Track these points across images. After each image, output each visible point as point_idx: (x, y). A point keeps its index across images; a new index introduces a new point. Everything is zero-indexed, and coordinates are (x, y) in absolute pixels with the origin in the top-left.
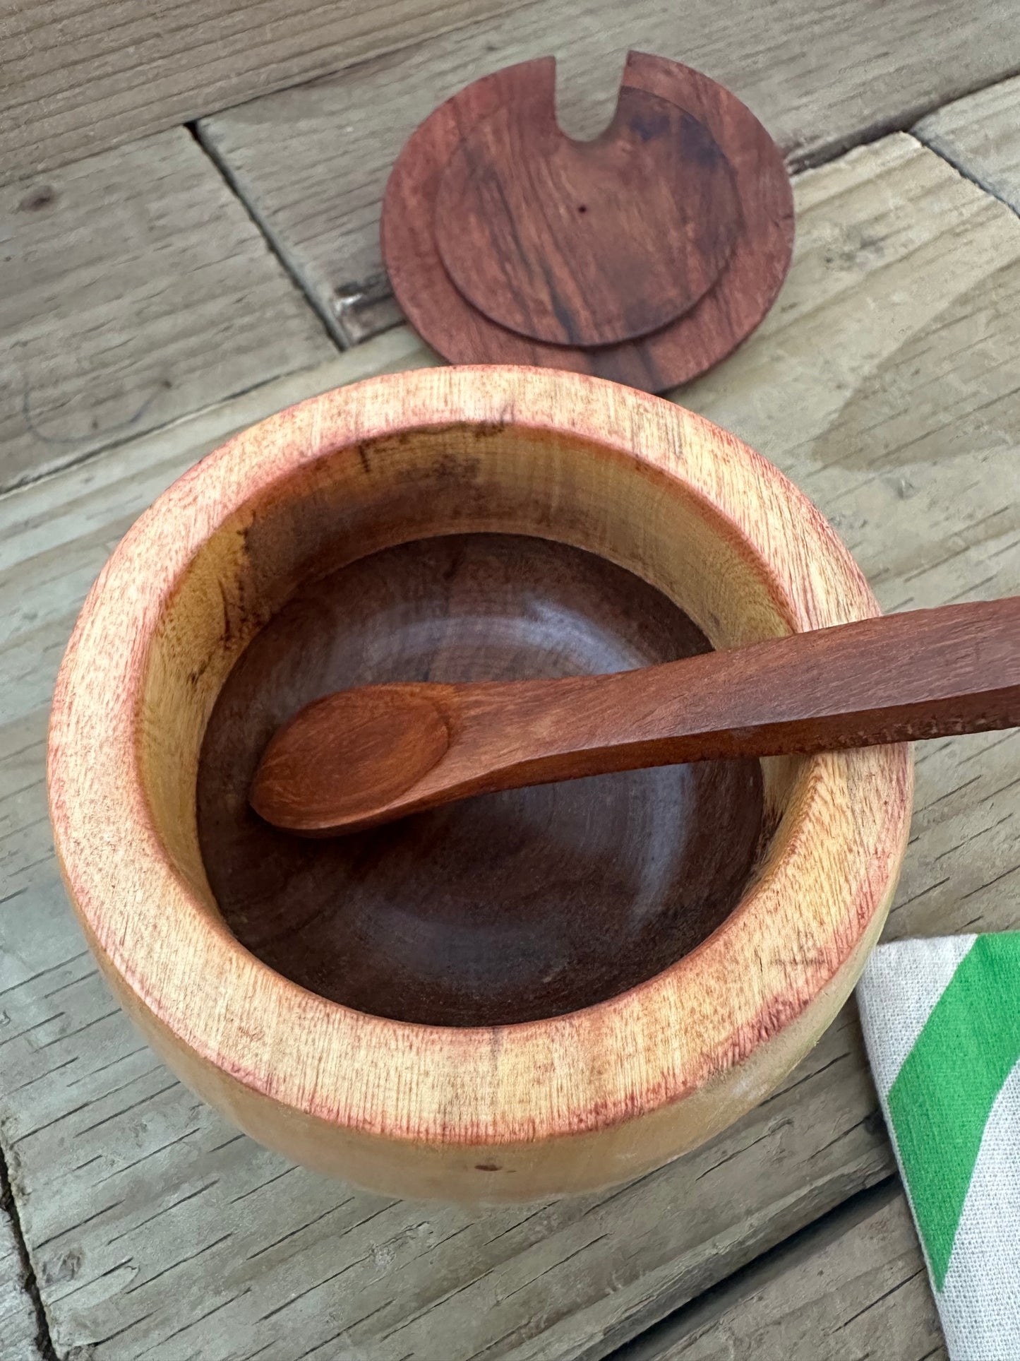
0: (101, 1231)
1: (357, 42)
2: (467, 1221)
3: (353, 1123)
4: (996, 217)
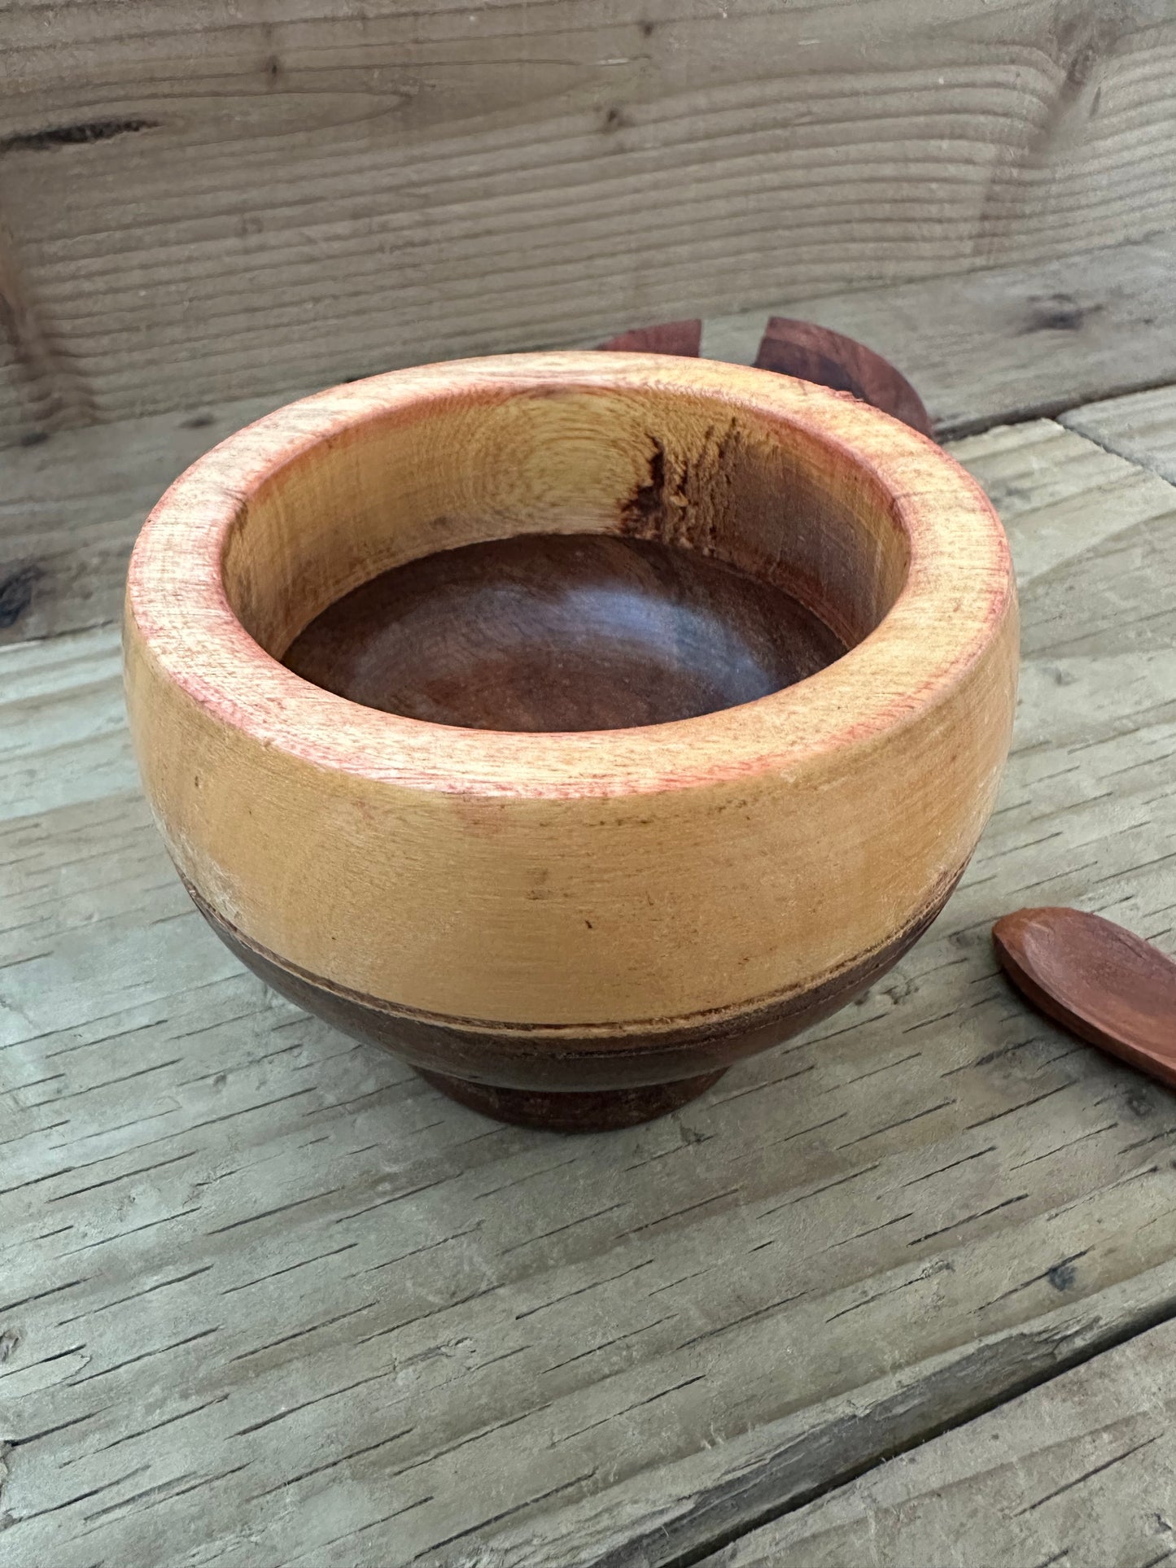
0: (53, 1309)
2: (521, 1342)
4: (1145, 481)
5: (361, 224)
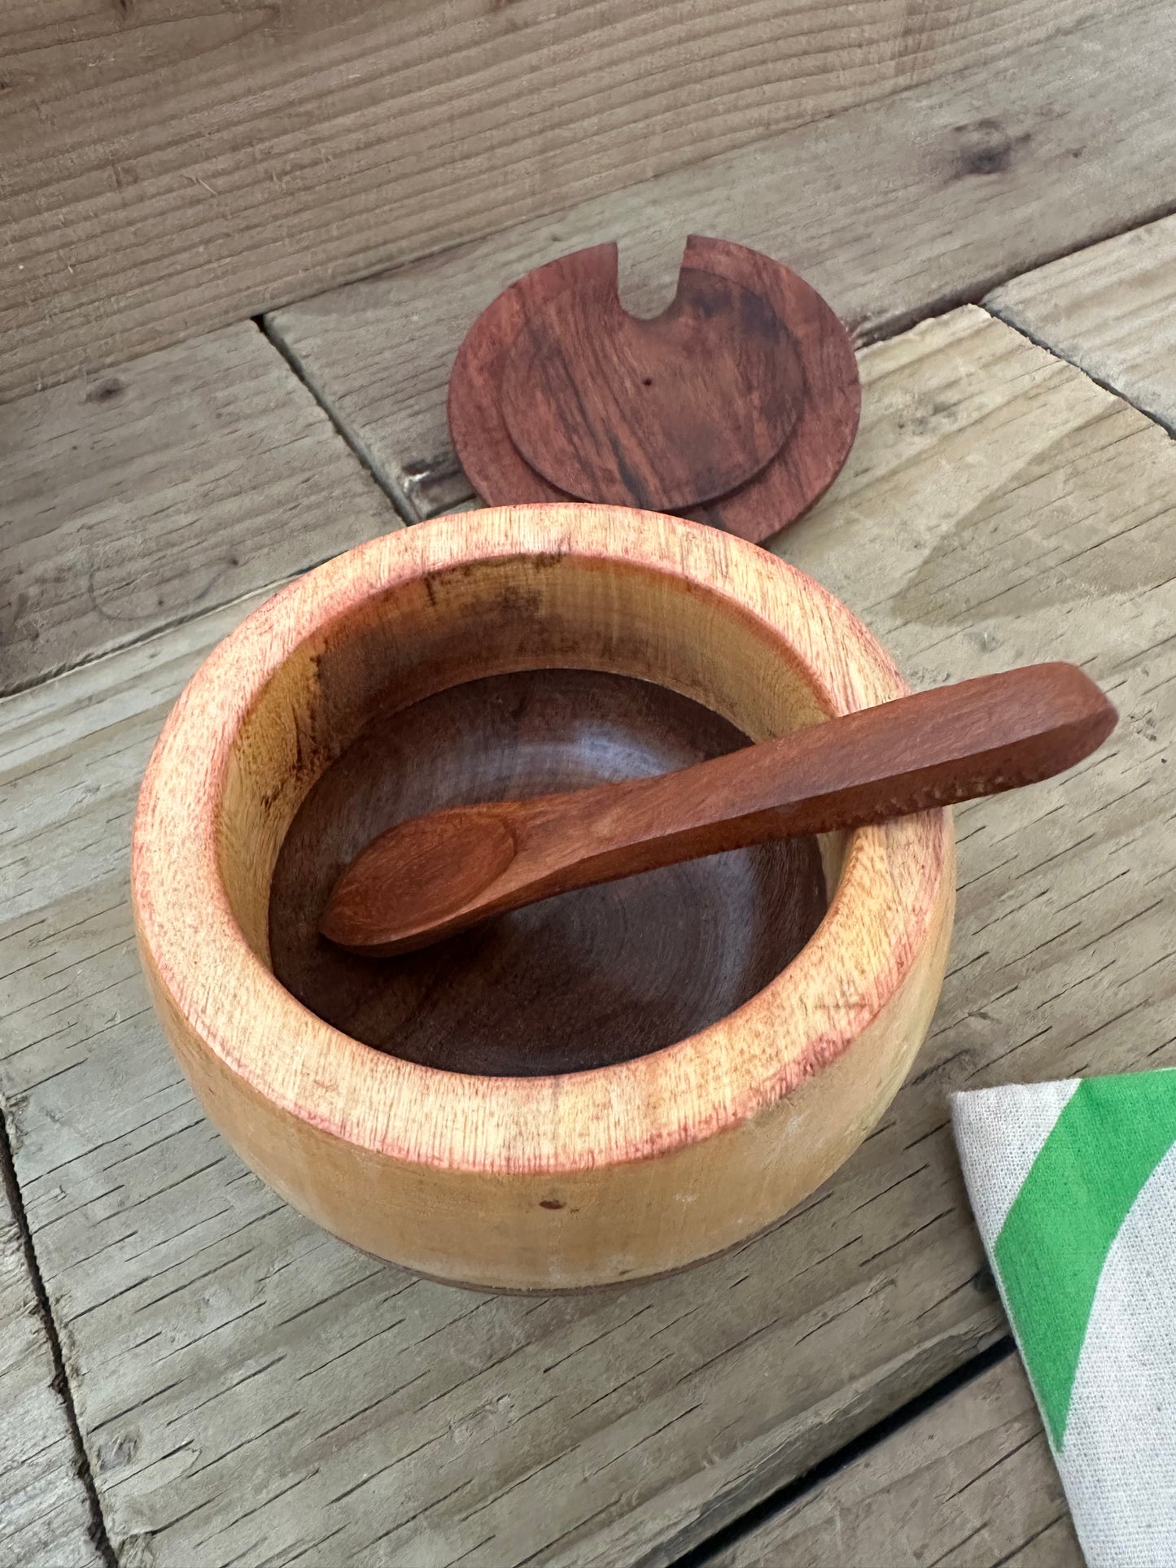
0: (160, 1412)
1: (424, 237)
2: (550, 1394)
3: (423, 1159)
4: (1068, 380)
5: (241, 155)
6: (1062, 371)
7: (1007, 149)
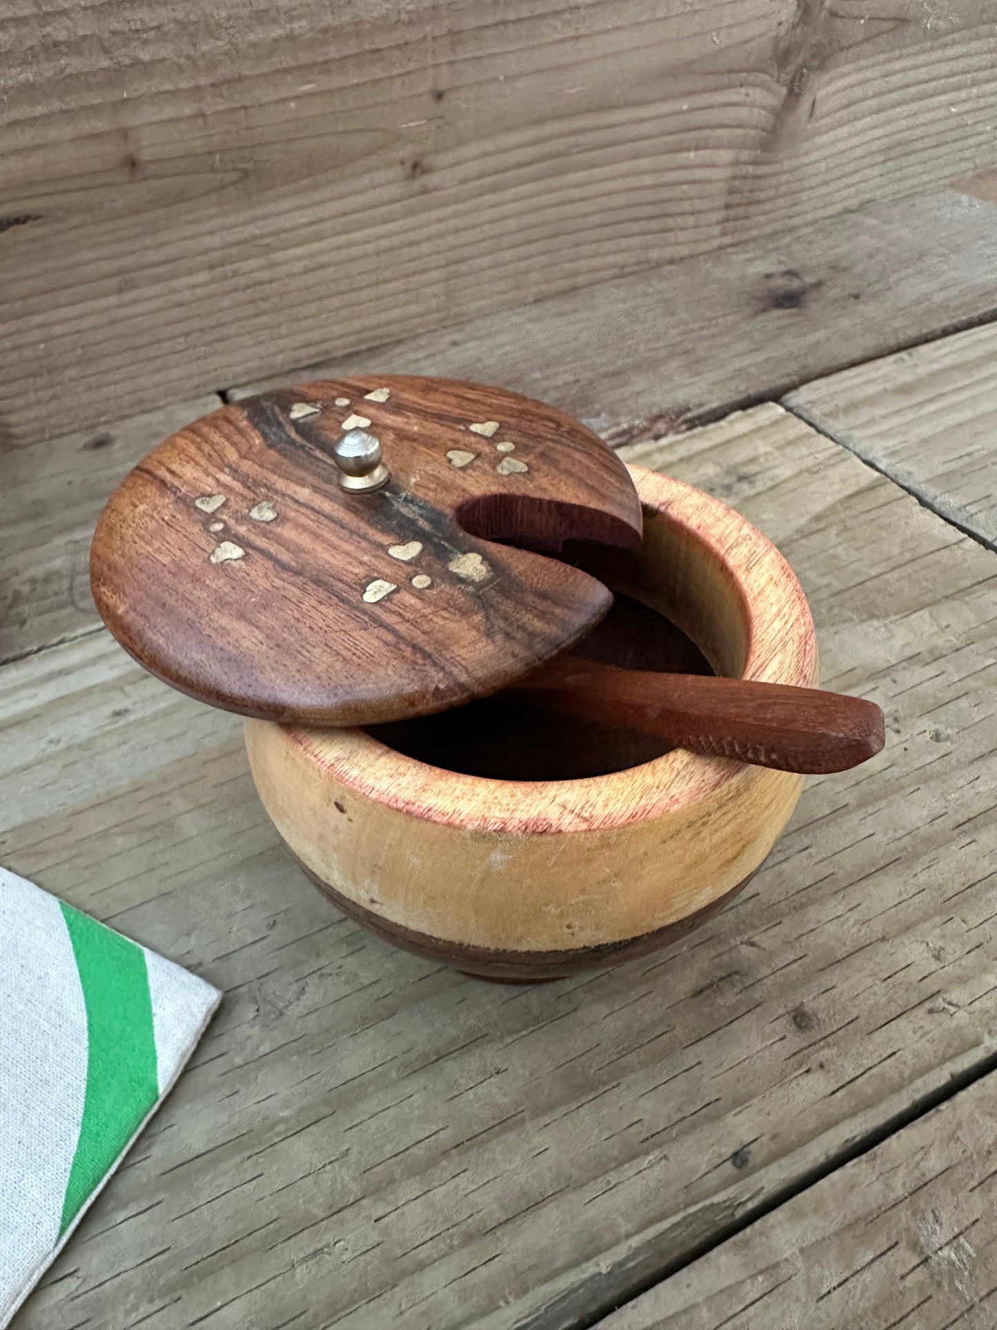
6: (838, 454)
7: (804, 291)
